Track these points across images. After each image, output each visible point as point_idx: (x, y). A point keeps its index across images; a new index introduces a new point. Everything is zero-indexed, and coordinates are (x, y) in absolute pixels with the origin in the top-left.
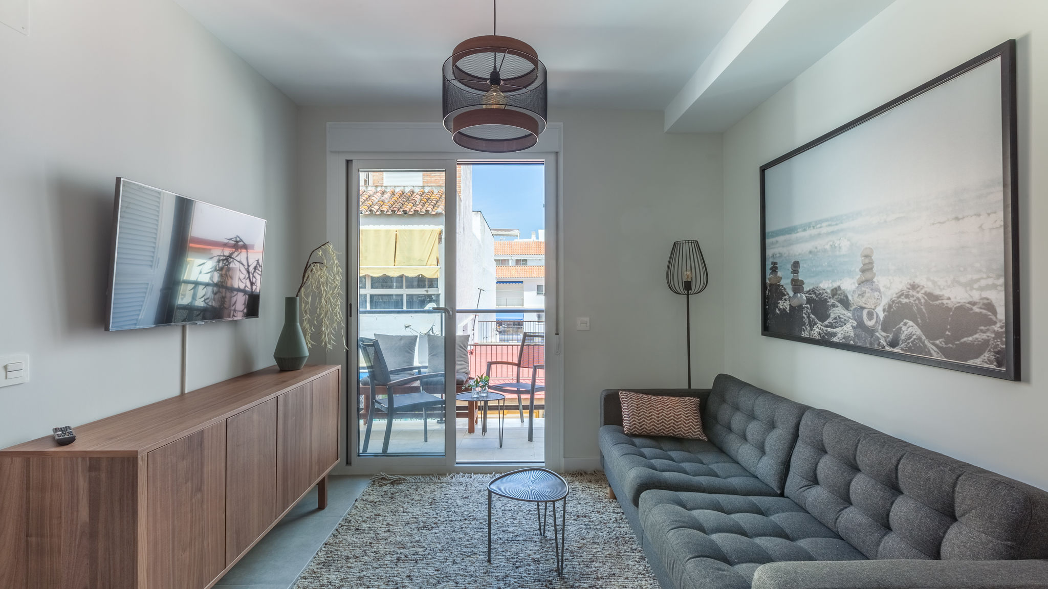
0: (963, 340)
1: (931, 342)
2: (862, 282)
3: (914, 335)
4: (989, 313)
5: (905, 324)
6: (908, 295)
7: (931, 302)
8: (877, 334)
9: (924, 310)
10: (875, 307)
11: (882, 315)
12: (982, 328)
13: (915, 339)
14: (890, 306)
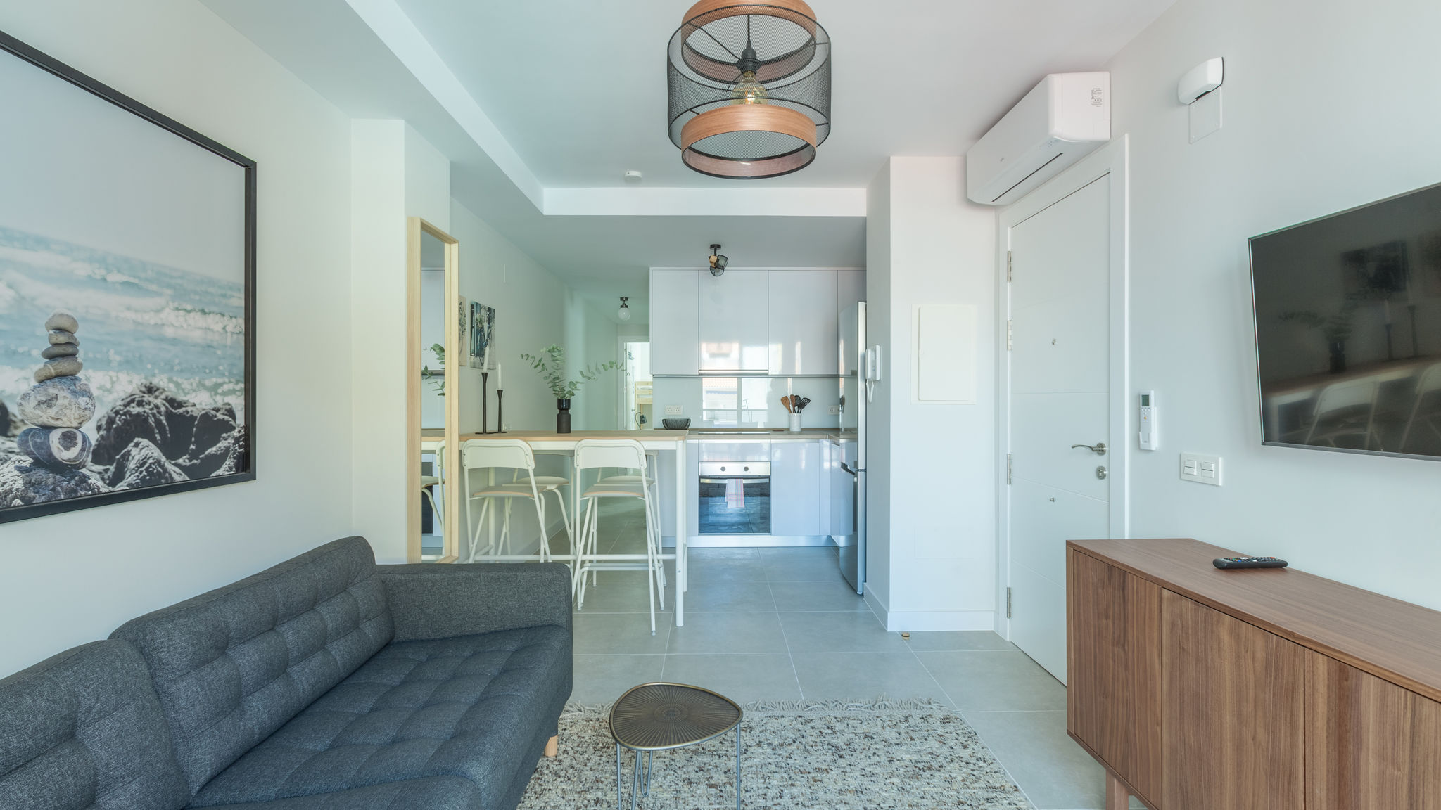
0: (207, 453)
1: (173, 462)
2: (51, 378)
3: (149, 458)
4: (230, 419)
5: (137, 445)
6: (143, 401)
7: (174, 411)
8: (84, 471)
9: (164, 422)
10: (80, 423)
11: (94, 437)
12: (224, 435)
13: (151, 464)
14: (111, 421)
